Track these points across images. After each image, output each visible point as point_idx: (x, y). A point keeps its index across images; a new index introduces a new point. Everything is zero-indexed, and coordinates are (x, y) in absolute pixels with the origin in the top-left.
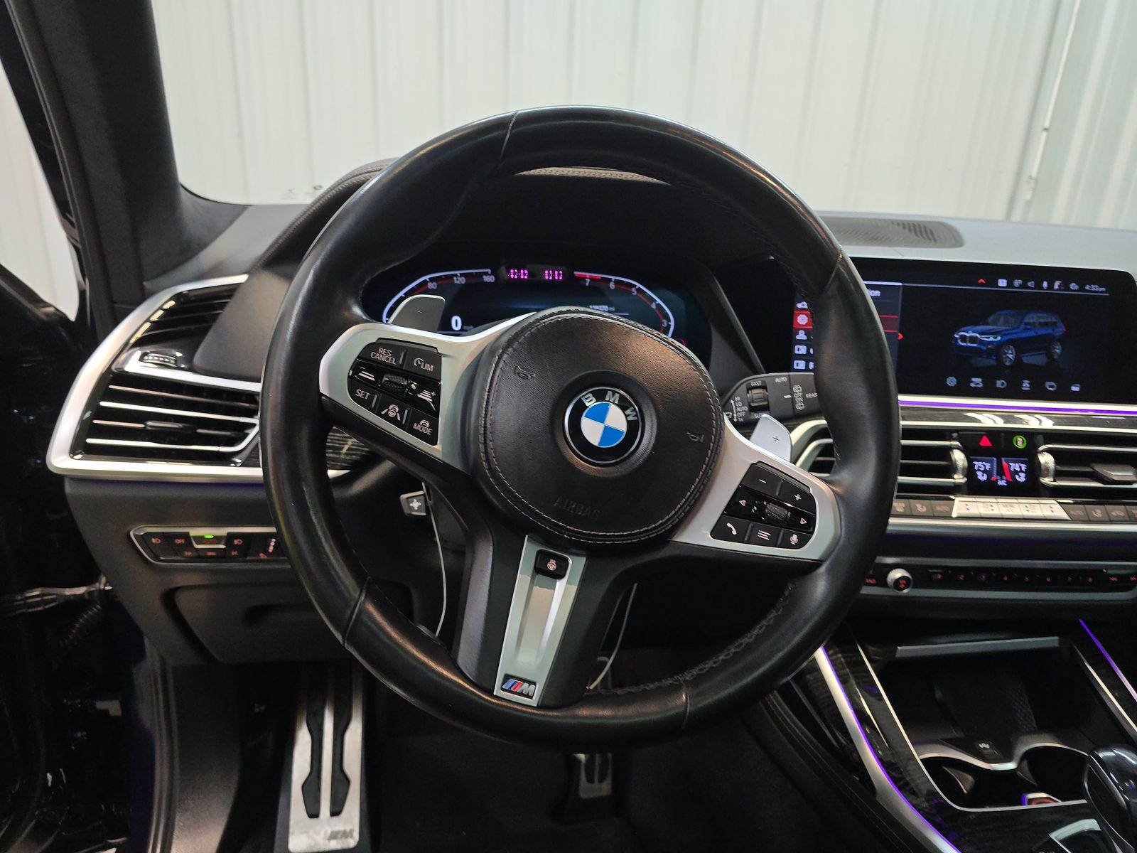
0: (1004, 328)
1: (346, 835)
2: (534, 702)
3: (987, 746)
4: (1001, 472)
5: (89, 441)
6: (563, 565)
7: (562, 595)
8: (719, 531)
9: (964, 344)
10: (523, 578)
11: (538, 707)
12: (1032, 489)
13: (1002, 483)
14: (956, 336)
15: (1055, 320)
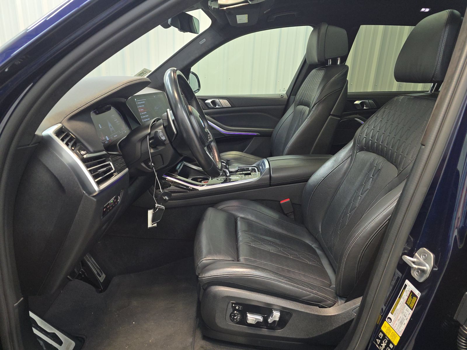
5: (96, 181)
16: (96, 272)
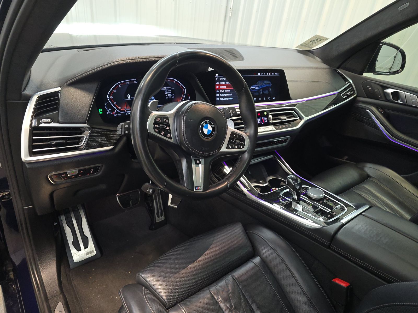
0: (260, 85)
1: (92, 252)
2: (202, 190)
3: (262, 181)
4: (262, 121)
5: (34, 150)
6: (199, 161)
7: (201, 167)
8: (228, 148)
9: (252, 90)
10: (194, 166)
11: (203, 191)
12: (268, 124)
13: (263, 123)
14: (250, 88)
15: (269, 82)
16: (156, 211)
